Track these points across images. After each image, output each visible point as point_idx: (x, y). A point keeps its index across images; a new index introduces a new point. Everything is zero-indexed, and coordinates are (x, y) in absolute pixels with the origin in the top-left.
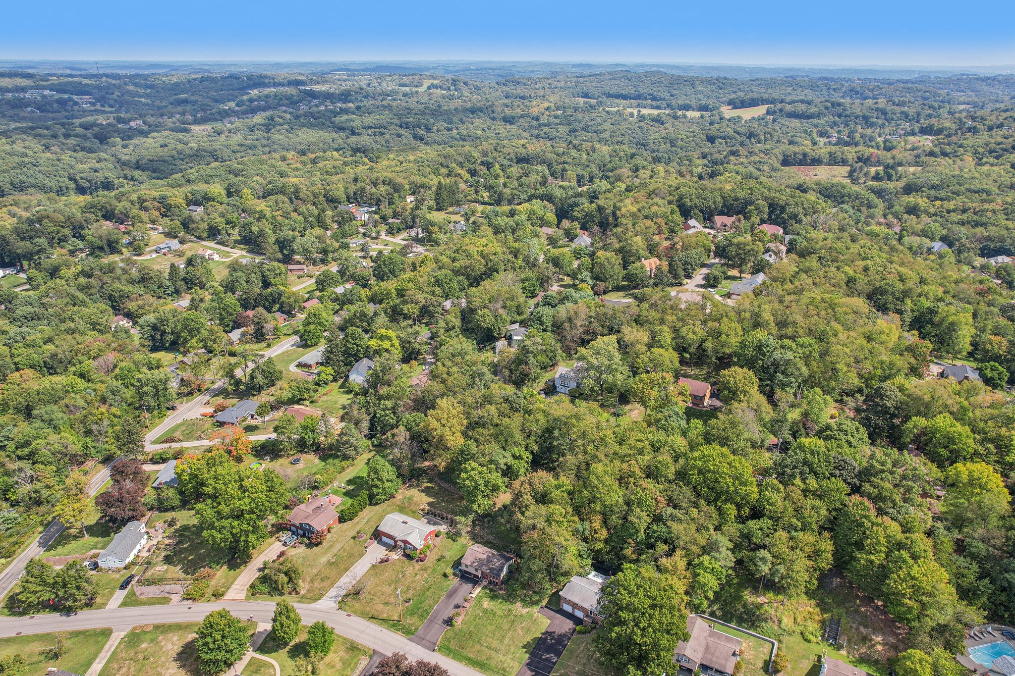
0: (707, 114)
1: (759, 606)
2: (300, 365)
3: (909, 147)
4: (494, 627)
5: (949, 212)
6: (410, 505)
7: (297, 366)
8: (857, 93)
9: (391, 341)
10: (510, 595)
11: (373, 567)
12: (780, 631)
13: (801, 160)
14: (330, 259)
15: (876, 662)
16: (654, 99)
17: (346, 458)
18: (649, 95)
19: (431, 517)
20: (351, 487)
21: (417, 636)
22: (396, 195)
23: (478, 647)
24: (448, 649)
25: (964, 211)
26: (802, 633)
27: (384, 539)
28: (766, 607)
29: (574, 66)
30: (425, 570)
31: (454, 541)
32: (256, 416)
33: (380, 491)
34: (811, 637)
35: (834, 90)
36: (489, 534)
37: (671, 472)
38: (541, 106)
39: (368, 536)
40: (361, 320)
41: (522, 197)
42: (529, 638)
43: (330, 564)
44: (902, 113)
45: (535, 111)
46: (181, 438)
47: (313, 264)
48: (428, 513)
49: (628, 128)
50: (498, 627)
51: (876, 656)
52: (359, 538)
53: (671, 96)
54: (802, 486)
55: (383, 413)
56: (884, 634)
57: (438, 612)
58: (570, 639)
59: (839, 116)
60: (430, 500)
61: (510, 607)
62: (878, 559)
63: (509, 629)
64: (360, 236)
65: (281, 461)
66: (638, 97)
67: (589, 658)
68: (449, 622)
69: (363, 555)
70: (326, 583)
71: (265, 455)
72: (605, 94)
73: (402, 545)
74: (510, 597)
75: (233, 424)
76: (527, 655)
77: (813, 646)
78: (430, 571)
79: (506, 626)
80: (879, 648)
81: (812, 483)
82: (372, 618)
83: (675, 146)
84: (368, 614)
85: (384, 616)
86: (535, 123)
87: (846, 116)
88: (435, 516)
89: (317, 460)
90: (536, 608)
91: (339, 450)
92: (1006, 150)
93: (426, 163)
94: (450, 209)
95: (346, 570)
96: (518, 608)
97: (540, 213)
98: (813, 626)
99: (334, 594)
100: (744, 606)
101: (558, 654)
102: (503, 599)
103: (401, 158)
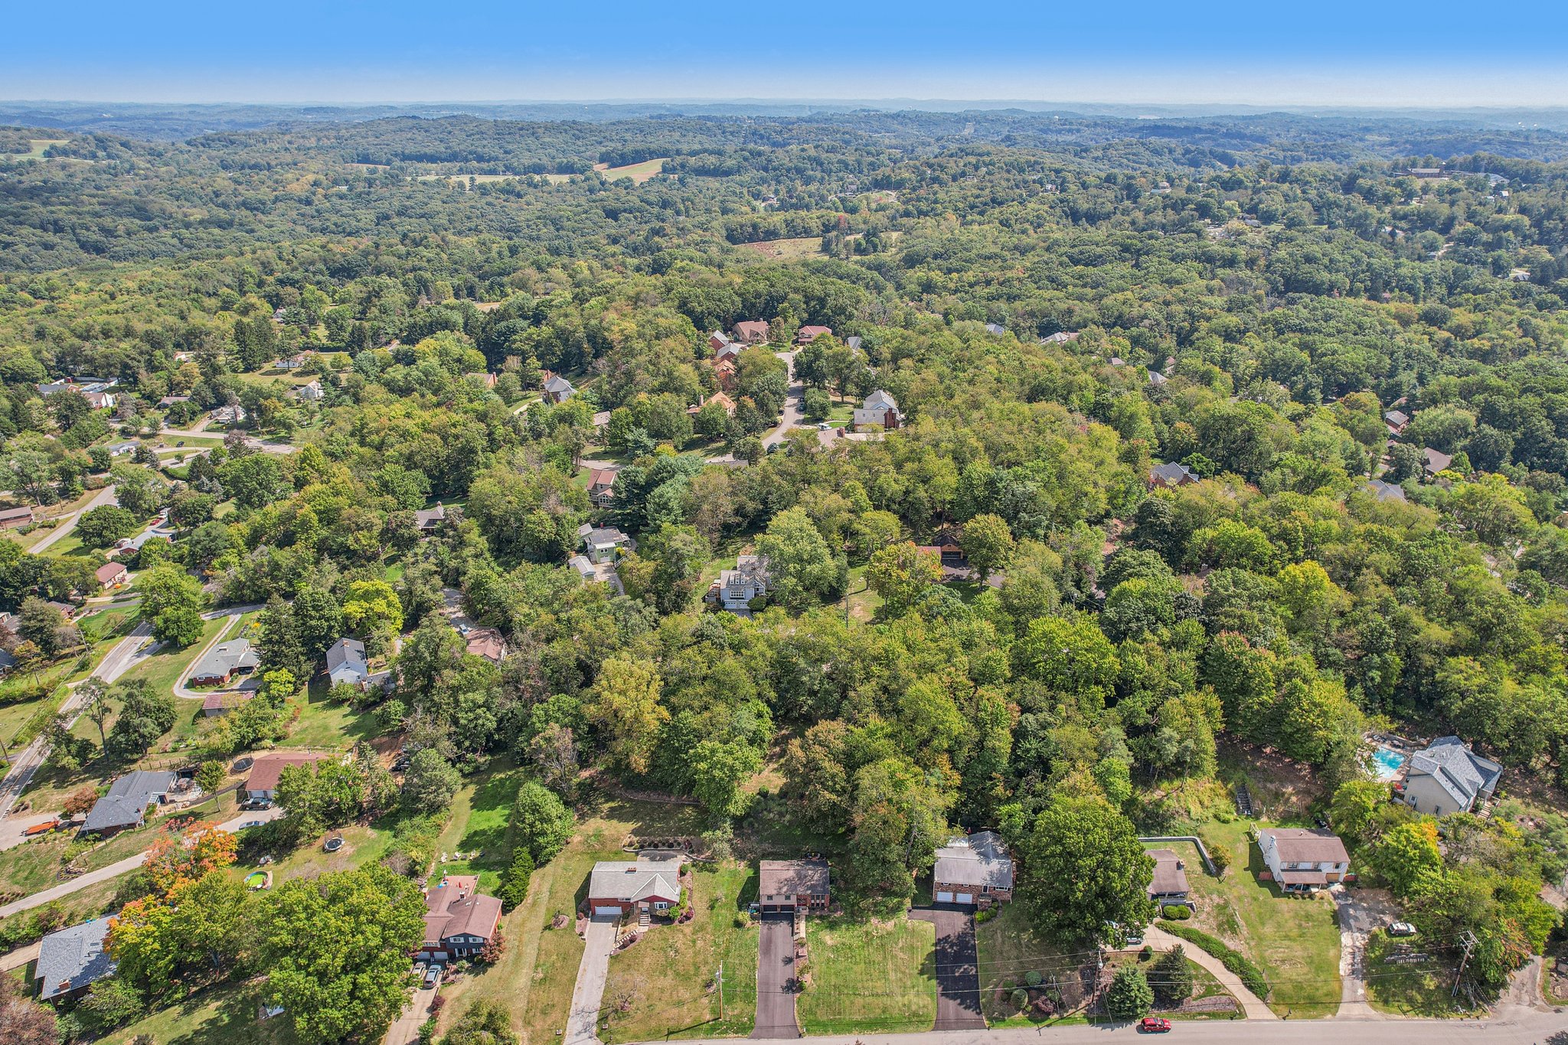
0: (580, 177)
1: (1158, 804)
2: (193, 684)
3: (874, 206)
4: (862, 965)
5: (971, 286)
6: (603, 844)
7: (187, 686)
8: (762, 137)
9: (386, 598)
10: (853, 914)
11: (614, 958)
12: (1194, 824)
13: (750, 234)
14: (79, 488)
15: (1298, 816)
16: (480, 159)
17: (434, 809)
18: (470, 153)
19: (651, 851)
20: (474, 854)
21: (761, 1028)
22: (158, 353)
23: (859, 1001)
24: (818, 1024)
25: (988, 283)
26: (1215, 816)
27: (600, 910)
28: (1167, 802)
29: (308, 110)
30: (702, 928)
31: (714, 871)
32: (169, 798)
33: (551, 838)
34: (1227, 816)
35: (732, 133)
36: (761, 842)
37: (1005, 669)
38: (303, 180)
39: (573, 916)
40: (274, 579)
41: (390, 331)
42: (920, 958)
43: (536, 984)
44: (839, 162)
45: (298, 188)
46: (17, 889)
47: (44, 503)
48: (642, 847)
49: (472, 207)
50: (869, 963)
51: (1294, 810)
52: (556, 923)
53: (506, 152)
54: (1156, 639)
55: (471, 715)
56: (1292, 782)
57: (766, 983)
58: (973, 935)
59: (766, 169)
60: (631, 826)
61: (864, 928)
62: (1269, 697)
63: (885, 958)
64: (115, 436)
65: (300, 855)
66: (453, 157)
67: (1018, 946)
68: (794, 986)
69: (583, 949)
70: (555, 1015)
71: (259, 854)
72: (396, 155)
73: (645, 906)
74: (855, 916)
75: (132, 826)
76: (934, 982)
77: (1233, 825)
78: (710, 928)
79: (877, 957)
80: (1294, 799)
81: (1165, 633)
82: (670, 1033)
83: (562, 228)
84: (659, 1031)
85: (688, 1021)
86: (307, 210)
87: (775, 169)
88: (656, 846)
89: (371, 833)
90: (903, 916)
91: (420, 800)
92: (986, 204)
93: (167, 291)
94: (267, 367)
95: (573, 980)
96: (876, 925)
97: (456, 350)
98: (1223, 804)
99: (579, 1026)
100: (1143, 810)
101: (972, 960)
102: (847, 922)
103: (107, 286)
